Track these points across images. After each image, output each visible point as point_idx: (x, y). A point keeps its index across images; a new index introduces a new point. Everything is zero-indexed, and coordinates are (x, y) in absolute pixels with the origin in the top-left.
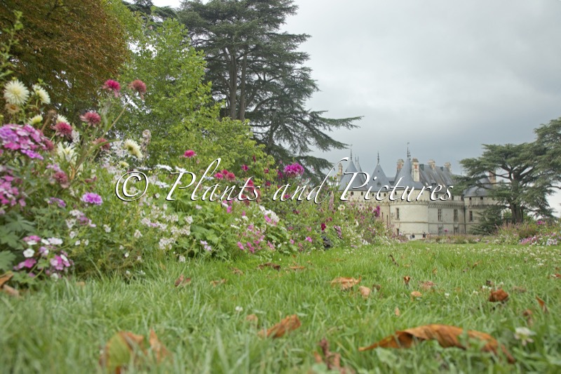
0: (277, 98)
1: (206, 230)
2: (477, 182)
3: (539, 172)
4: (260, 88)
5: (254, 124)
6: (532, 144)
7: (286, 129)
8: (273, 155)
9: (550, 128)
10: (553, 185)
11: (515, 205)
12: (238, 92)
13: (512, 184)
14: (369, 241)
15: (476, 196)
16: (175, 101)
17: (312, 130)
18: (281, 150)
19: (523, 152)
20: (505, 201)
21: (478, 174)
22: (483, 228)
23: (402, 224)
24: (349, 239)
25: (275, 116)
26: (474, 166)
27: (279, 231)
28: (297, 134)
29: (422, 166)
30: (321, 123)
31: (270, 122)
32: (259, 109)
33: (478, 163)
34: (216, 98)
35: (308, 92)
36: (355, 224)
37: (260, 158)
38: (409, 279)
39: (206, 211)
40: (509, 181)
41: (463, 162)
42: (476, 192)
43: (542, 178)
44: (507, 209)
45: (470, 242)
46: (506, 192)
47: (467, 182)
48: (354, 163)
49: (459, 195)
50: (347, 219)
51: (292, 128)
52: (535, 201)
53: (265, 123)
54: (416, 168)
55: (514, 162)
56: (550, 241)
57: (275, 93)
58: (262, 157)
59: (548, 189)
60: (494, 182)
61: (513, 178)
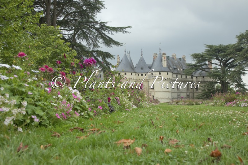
0: (78, 12)
1: (35, 107)
2: (201, 68)
3: (238, 62)
4: (67, 5)
5: (62, 28)
6: (234, 45)
7: (84, 33)
8: (75, 49)
9: (245, 35)
10: (246, 69)
11: (223, 82)
12: (52, 7)
13: (221, 69)
14: (136, 105)
15: (200, 76)
16: (6, 11)
17: (100, 34)
18: (81, 46)
19: (229, 49)
20: (217, 79)
21: (202, 62)
22: (204, 95)
23: (156, 93)
24: (124, 105)
25: (77, 24)
26: (199, 58)
27: (82, 103)
28: (91, 36)
29: (168, 58)
30: (106, 29)
31: (74, 28)
32: (66, 19)
33: (202, 56)
34: (36, 10)
35: (99, 9)
36: (128, 95)
37: (67, 51)
38: (163, 138)
39: (35, 94)
40: (220, 67)
41: (192, 55)
42: (200, 74)
43: (239, 65)
44: (219, 84)
45: (197, 104)
46: (218, 74)
47: (195, 67)
48: (127, 55)
49: (190, 75)
50: (123, 92)
51: (88, 32)
52: (235, 79)
53: (70, 28)
54: (165, 59)
55: (223, 55)
56: (243, 104)
57: (77, 8)
58: (69, 51)
59: (243, 72)
60: (211, 68)
61: (222, 65)
